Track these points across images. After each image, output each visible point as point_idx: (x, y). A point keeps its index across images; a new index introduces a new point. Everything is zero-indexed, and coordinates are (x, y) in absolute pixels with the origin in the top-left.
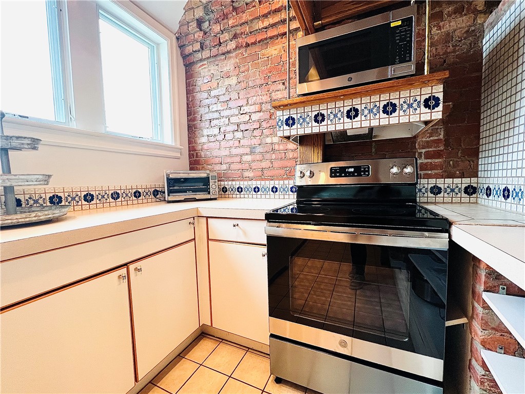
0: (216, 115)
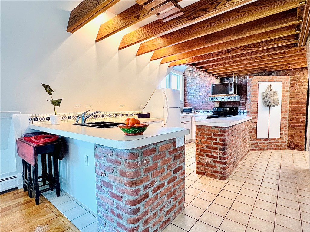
0: (193, 93)
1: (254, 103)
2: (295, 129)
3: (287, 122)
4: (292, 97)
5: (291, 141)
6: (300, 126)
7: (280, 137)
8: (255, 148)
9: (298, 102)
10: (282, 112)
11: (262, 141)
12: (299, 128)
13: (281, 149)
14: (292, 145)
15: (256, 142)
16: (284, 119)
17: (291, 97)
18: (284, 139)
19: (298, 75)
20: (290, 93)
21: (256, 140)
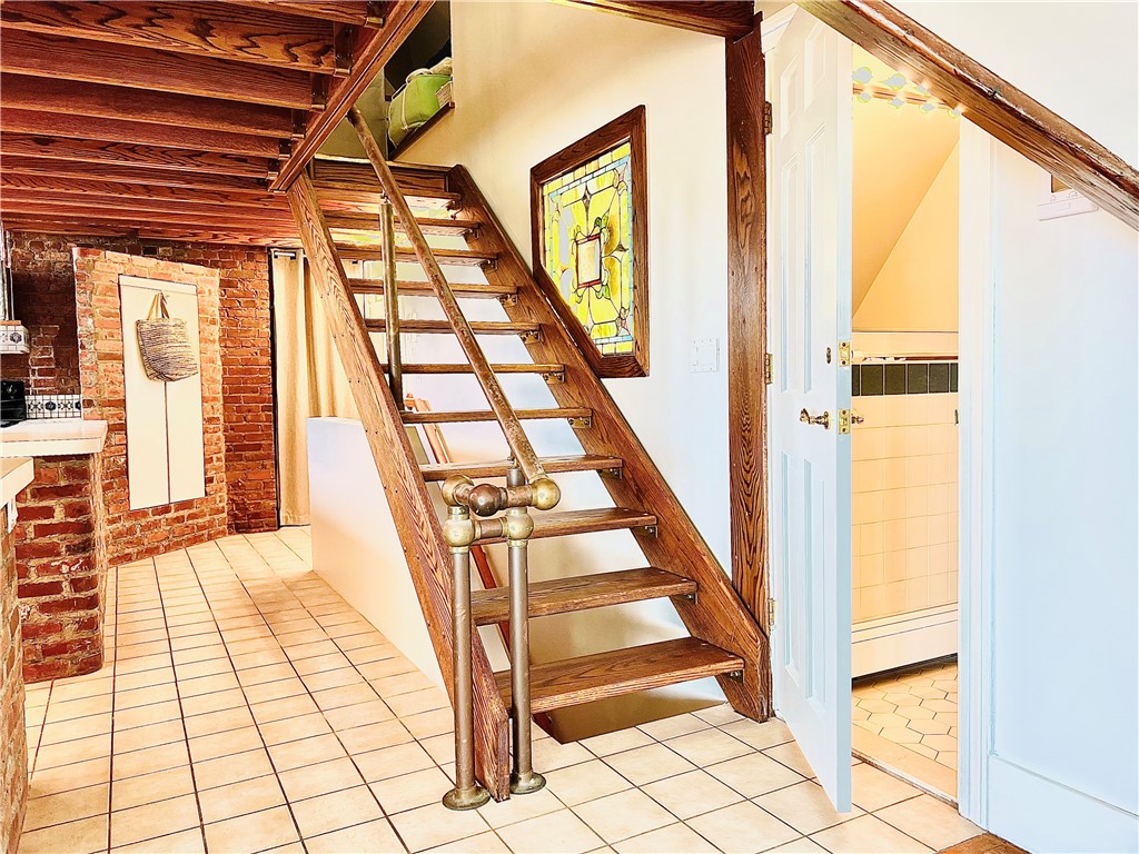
1: (109, 363)
2: (248, 460)
3: (220, 434)
4: (229, 344)
5: (237, 505)
6: (259, 447)
7: (206, 494)
8: (127, 551)
9: (247, 362)
10: (204, 400)
11: (151, 518)
12: (257, 453)
13: (211, 537)
14: (240, 518)
15: (128, 524)
16: (212, 426)
17: (225, 347)
18: (218, 499)
19: (242, 268)
20: (224, 331)
21: (129, 516)
